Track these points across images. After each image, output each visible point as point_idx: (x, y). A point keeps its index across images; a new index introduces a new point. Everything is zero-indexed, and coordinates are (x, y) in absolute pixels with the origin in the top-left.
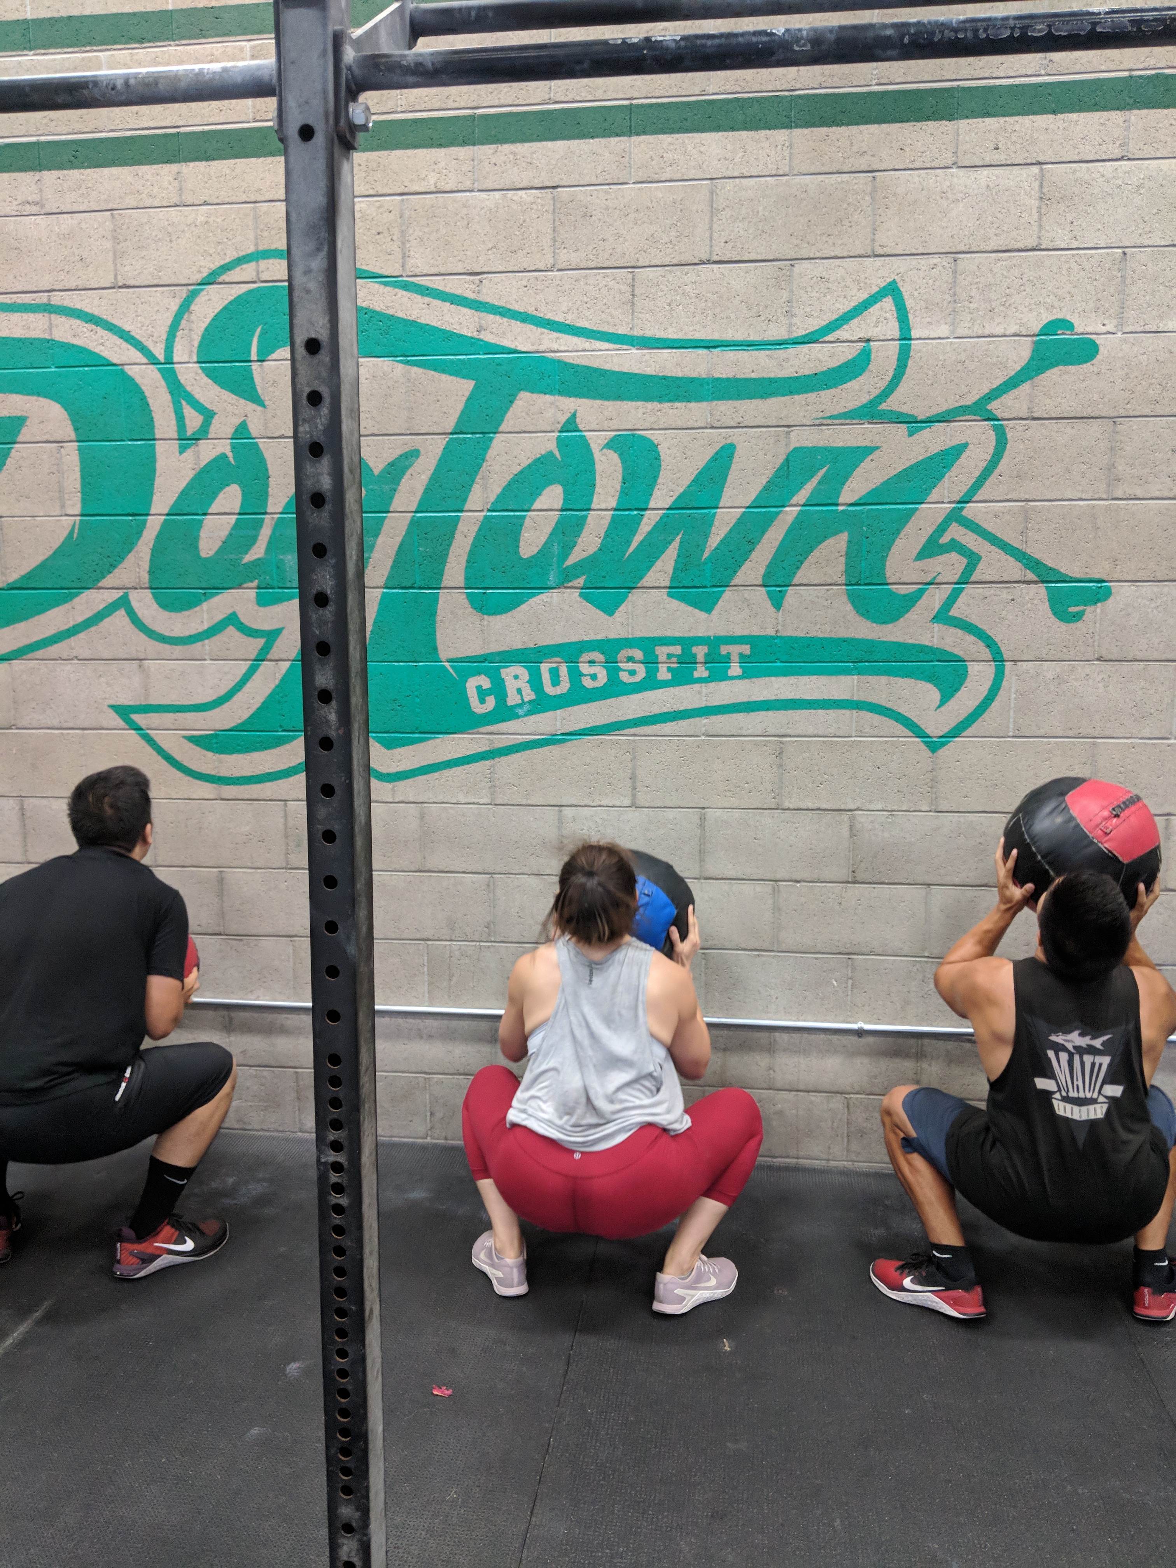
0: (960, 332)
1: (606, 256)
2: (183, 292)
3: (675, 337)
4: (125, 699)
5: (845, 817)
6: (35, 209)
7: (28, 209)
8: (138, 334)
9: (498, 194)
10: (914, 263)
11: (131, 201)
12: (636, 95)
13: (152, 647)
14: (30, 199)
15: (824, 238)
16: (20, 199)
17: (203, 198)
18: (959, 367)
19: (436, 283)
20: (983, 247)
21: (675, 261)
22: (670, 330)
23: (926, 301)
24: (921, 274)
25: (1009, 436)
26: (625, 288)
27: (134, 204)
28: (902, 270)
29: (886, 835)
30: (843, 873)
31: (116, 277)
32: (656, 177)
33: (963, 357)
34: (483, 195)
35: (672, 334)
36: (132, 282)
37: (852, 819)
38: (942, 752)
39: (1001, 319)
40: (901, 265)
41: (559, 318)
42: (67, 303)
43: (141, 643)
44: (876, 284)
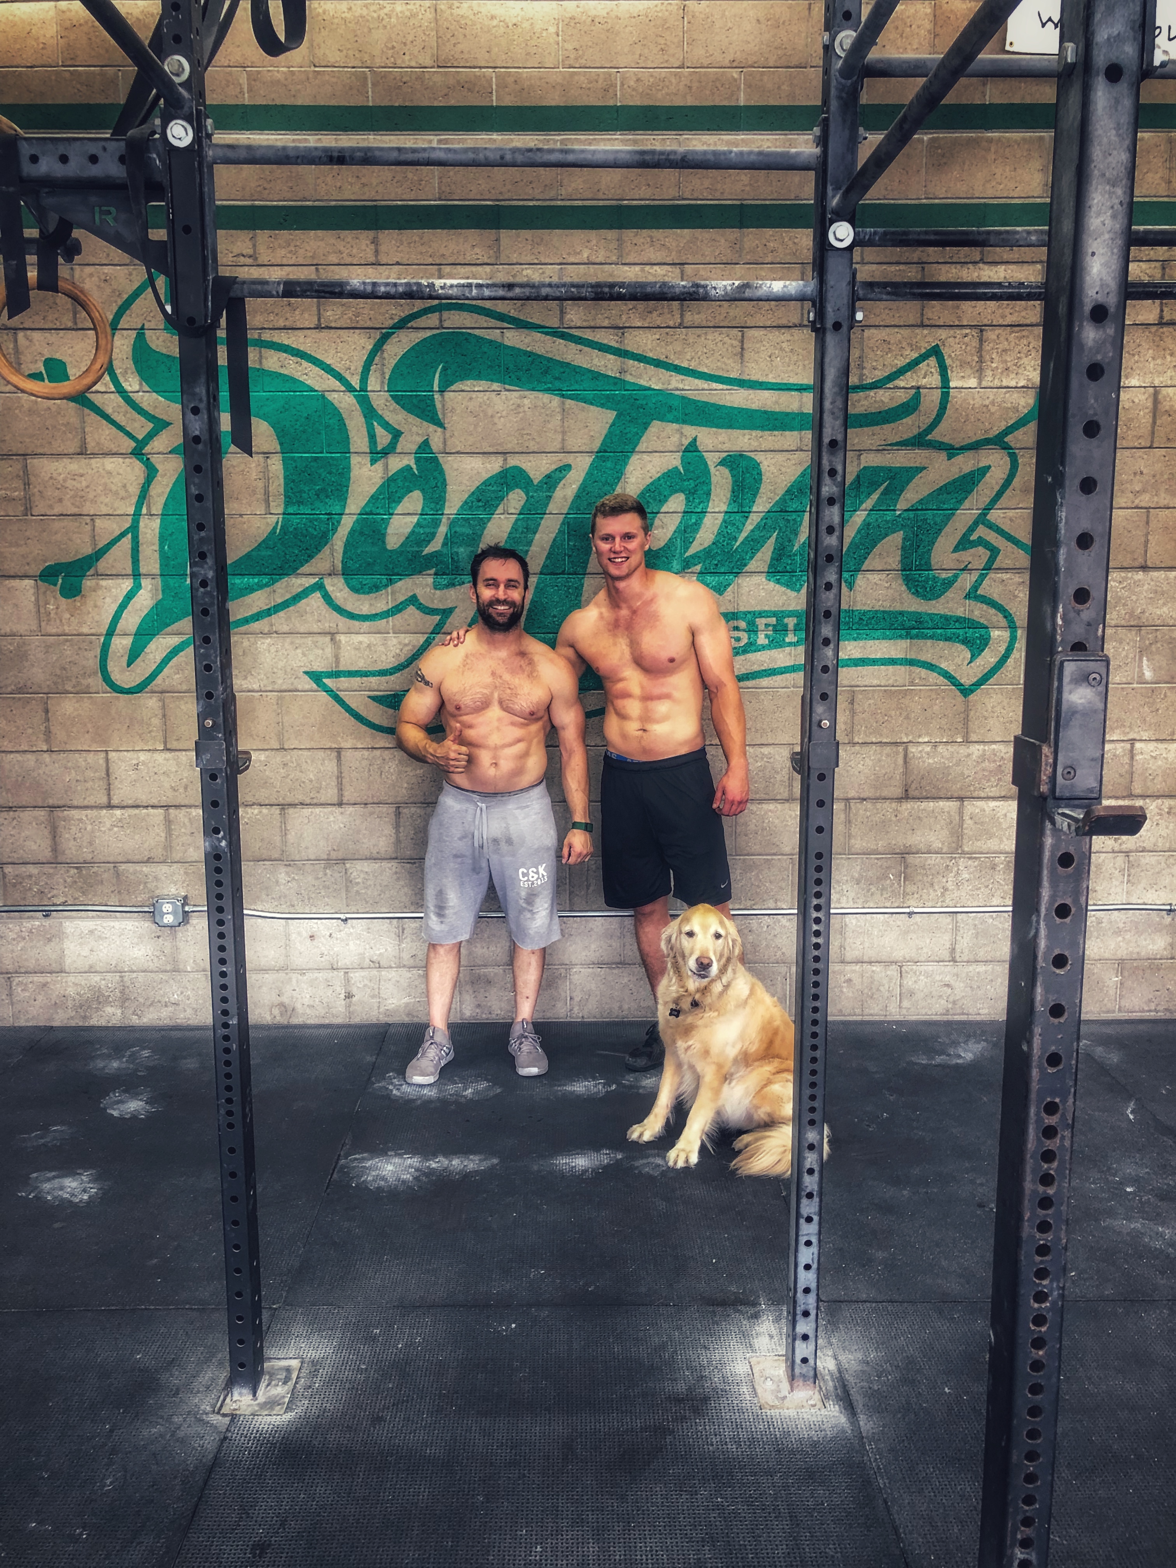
0: (984, 384)
1: (722, 317)
2: (377, 335)
3: (774, 381)
4: (318, 666)
5: (901, 749)
6: (249, 261)
7: (242, 260)
8: (338, 367)
9: (637, 268)
10: (952, 332)
11: (333, 259)
12: (746, 197)
13: (343, 623)
14: (244, 252)
15: (887, 311)
16: (236, 251)
17: (396, 260)
18: (985, 409)
19: (588, 335)
20: (1001, 322)
21: (774, 324)
22: (771, 376)
23: (961, 361)
24: (957, 340)
25: (1020, 461)
26: (736, 343)
27: (336, 261)
28: (943, 337)
29: (931, 761)
30: (898, 792)
31: (319, 320)
32: (761, 260)
33: (987, 402)
34: (626, 268)
35: (771, 379)
36: (333, 325)
37: (906, 750)
38: (972, 697)
39: (1013, 376)
40: (943, 333)
41: (685, 364)
42: (276, 339)
43: (333, 620)
44: (925, 347)
